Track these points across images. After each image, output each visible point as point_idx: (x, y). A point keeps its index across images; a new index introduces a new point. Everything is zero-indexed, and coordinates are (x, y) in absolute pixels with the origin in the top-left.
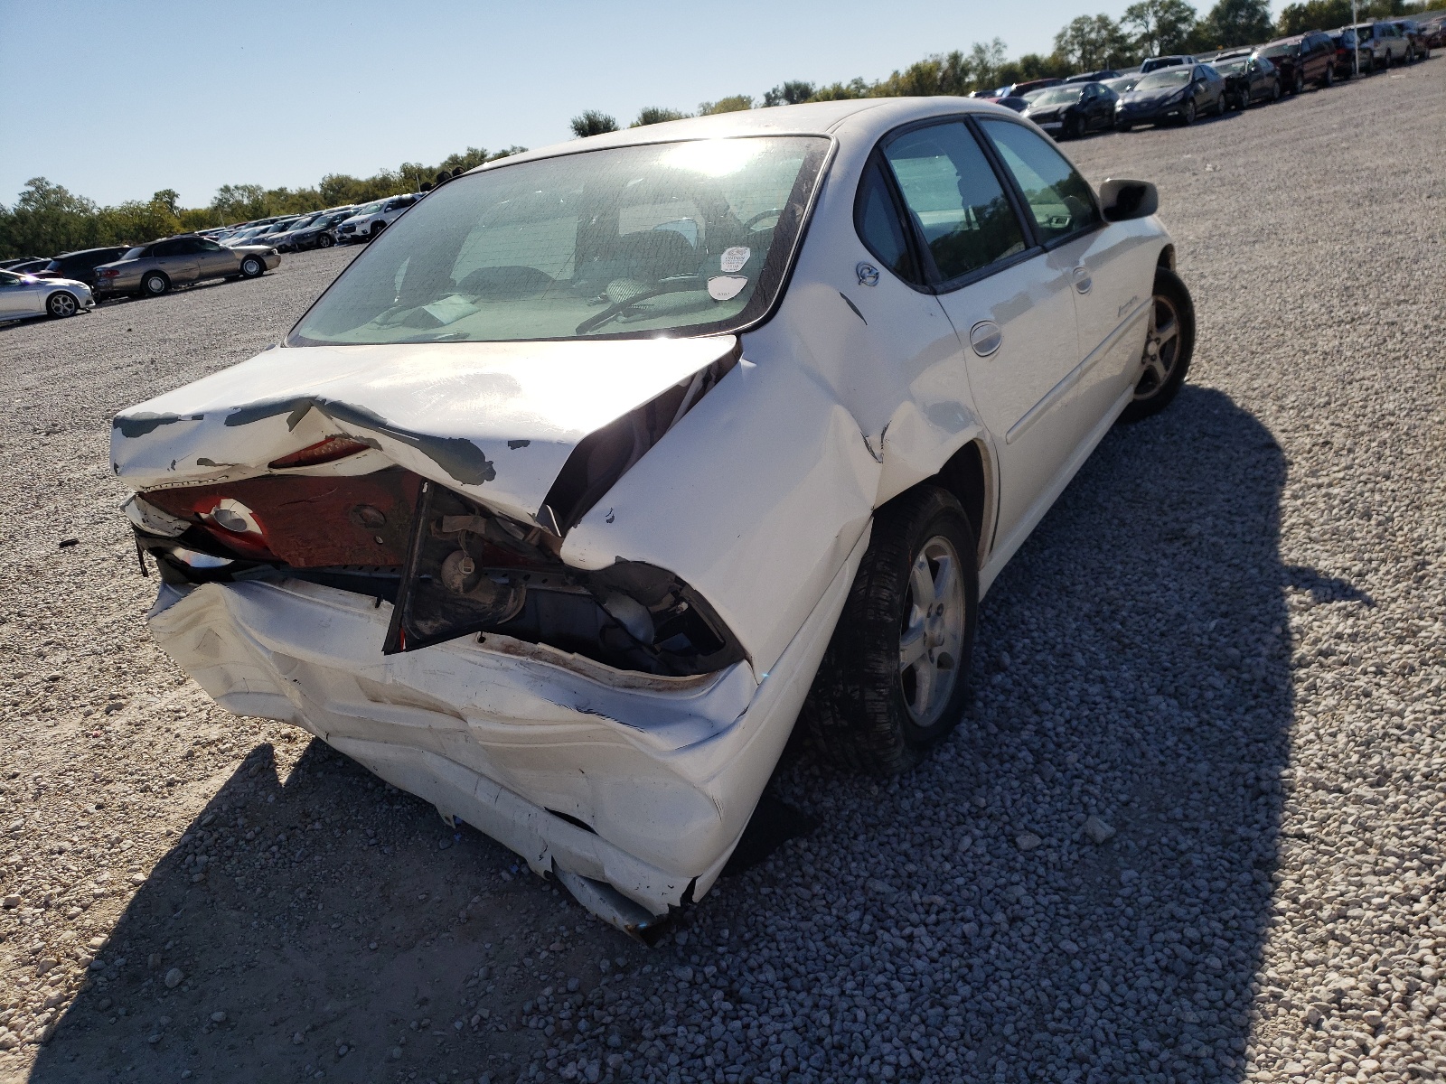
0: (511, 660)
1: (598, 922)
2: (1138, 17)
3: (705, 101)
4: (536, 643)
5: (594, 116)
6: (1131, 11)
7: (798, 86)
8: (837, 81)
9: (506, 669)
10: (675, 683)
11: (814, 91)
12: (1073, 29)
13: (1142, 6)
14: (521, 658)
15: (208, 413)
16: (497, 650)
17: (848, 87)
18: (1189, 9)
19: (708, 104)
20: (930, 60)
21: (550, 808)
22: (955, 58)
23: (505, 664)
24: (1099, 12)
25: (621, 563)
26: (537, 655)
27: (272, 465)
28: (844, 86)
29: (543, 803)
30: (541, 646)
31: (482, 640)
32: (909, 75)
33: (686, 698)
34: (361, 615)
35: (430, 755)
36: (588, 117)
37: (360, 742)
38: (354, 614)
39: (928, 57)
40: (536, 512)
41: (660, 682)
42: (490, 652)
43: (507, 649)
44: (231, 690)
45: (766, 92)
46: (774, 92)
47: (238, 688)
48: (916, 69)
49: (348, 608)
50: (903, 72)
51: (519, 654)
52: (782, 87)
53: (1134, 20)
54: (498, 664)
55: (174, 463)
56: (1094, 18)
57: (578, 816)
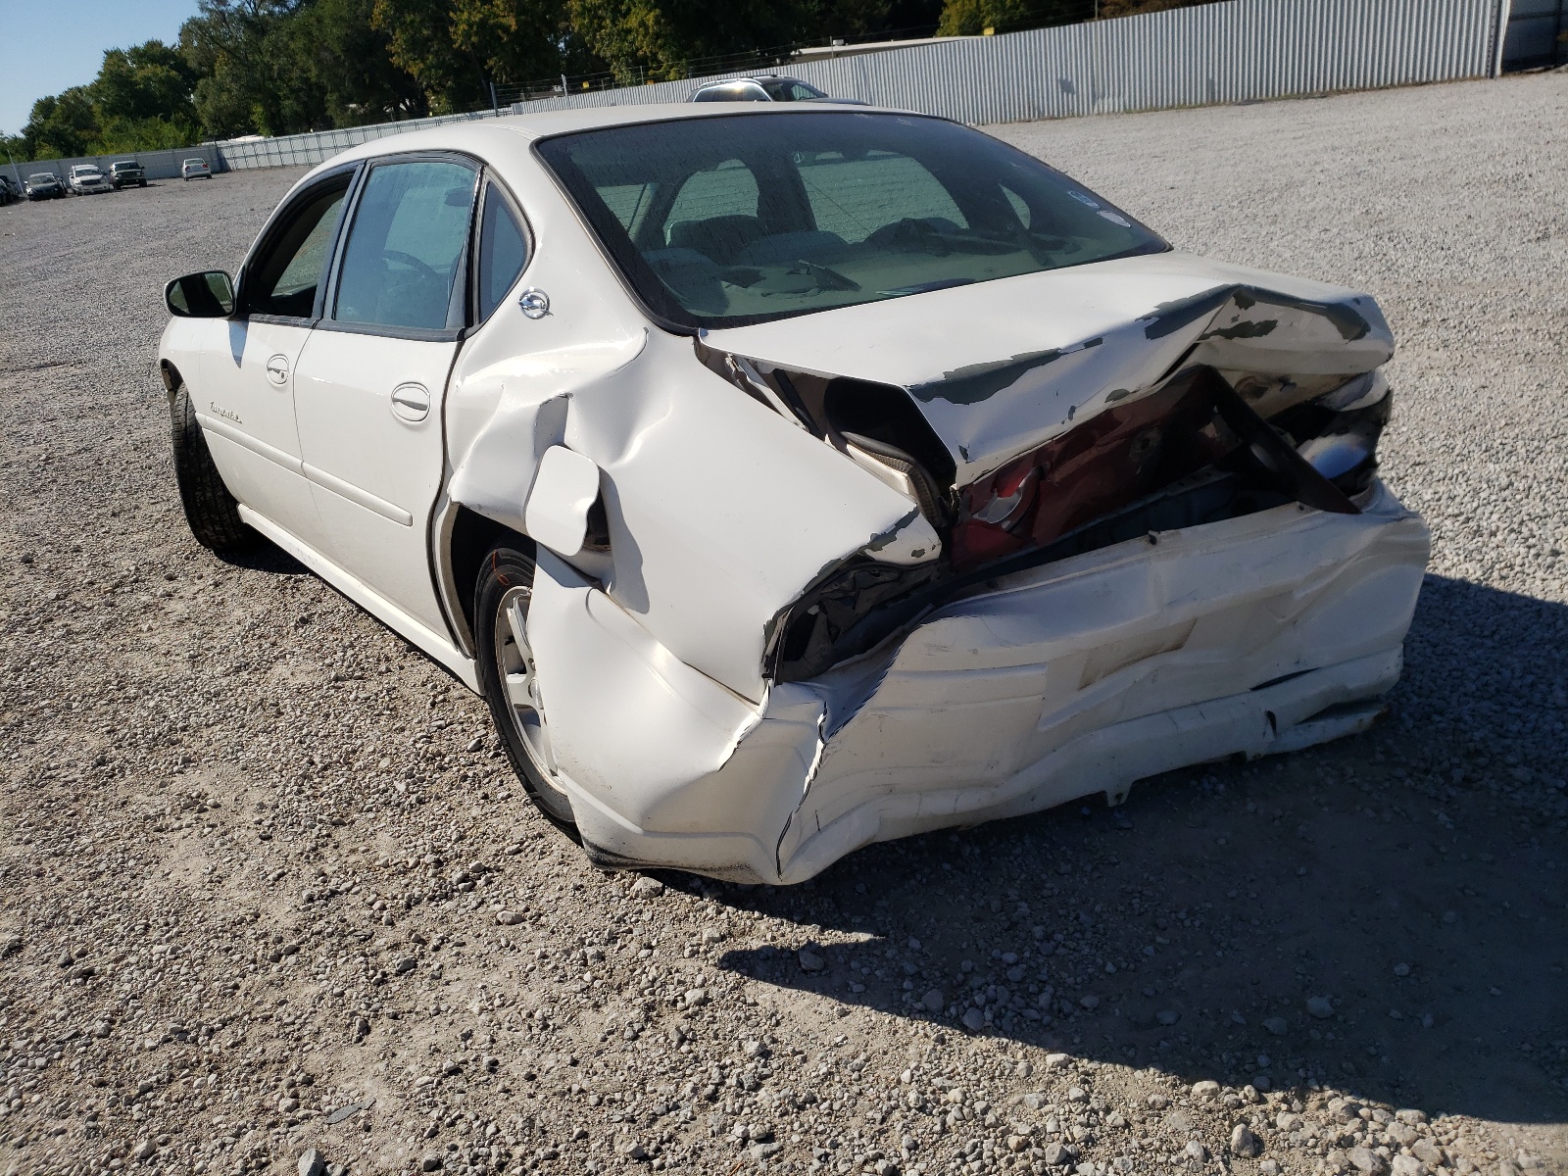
21: (1254, 685)
29: (1245, 688)
34: (1141, 561)
55: (1073, 409)
57: (1279, 675)
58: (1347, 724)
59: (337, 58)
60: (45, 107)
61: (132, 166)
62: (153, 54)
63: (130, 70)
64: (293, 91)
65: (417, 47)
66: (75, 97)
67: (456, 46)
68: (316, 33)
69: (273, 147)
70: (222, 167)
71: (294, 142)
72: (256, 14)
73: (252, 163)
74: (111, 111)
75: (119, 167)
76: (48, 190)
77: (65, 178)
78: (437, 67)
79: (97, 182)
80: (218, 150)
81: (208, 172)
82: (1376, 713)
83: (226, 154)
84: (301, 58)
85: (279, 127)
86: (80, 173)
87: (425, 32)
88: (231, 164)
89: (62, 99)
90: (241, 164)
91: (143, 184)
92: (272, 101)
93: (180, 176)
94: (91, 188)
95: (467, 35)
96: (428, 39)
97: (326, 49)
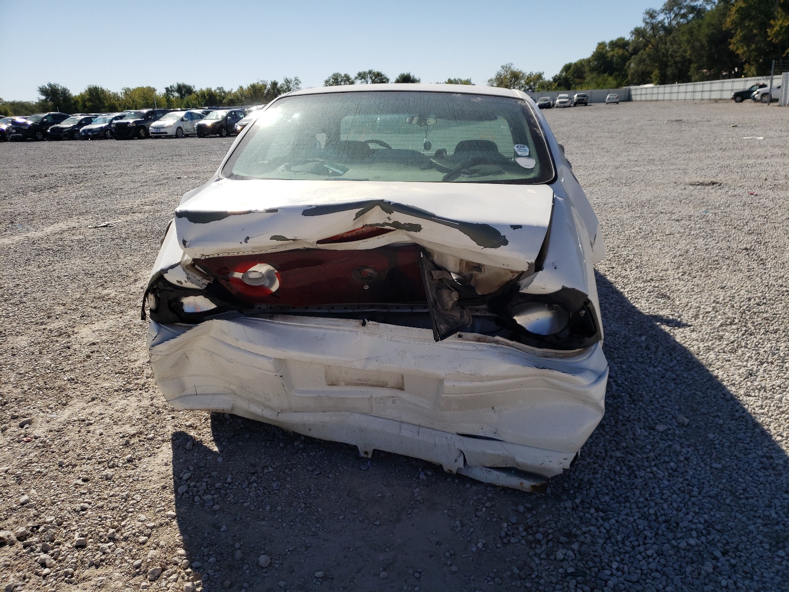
0: (484, 346)
1: (505, 489)
2: (363, 78)
3: (126, 86)
4: (494, 336)
5: (55, 86)
6: (360, 74)
7: (185, 86)
8: (209, 87)
9: (482, 350)
10: (568, 354)
11: (194, 90)
12: (333, 79)
13: (365, 73)
14: (490, 344)
15: (282, 208)
16: (472, 341)
17: (215, 91)
18: (386, 78)
19: (128, 89)
20: (261, 83)
21: (461, 432)
22: (274, 84)
23: (480, 348)
24: (346, 73)
25: (564, 289)
26: (497, 342)
27: (319, 242)
28: (213, 90)
29: (454, 431)
30: (497, 338)
31: (460, 336)
32: (249, 89)
33: (575, 361)
34: (350, 331)
35: (358, 415)
36: (50, 85)
37: (304, 413)
38: (345, 330)
39: (259, 82)
40: (534, 261)
41: (559, 354)
42: (468, 342)
43: (479, 340)
44: (182, 394)
45: (166, 87)
46: (171, 88)
47: (188, 392)
48: (253, 86)
49: (339, 328)
50: (245, 87)
51: (487, 342)
52: (176, 86)
53: (361, 79)
54: (475, 348)
55: (248, 238)
56: (343, 75)
57: (481, 434)
58: (513, 482)
59: (702, 46)
60: (567, 68)
61: (585, 96)
62: (620, 44)
63: (607, 51)
64: (675, 63)
65: (747, 40)
66: (581, 63)
67: (768, 39)
68: (696, 32)
69: (655, 91)
70: (629, 99)
71: (666, 88)
72: (670, 23)
73: (643, 98)
74: (592, 70)
75: (578, 96)
76: (545, 104)
77: (554, 100)
78: (756, 50)
79: (566, 102)
80: (630, 91)
81: (617, 101)
82: (533, 484)
83: (633, 92)
84: (684, 45)
85: (663, 80)
86: (560, 98)
87: (755, 31)
88: (634, 98)
89: (576, 64)
90: (638, 98)
91: (586, 104)
92: (663, 66)
93: (604, 102)
94: (562, 105)
95: (778, 34)
96: (756, 35)
97: (698, 41)
